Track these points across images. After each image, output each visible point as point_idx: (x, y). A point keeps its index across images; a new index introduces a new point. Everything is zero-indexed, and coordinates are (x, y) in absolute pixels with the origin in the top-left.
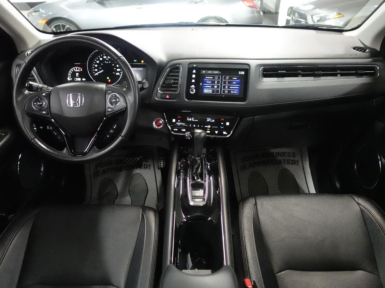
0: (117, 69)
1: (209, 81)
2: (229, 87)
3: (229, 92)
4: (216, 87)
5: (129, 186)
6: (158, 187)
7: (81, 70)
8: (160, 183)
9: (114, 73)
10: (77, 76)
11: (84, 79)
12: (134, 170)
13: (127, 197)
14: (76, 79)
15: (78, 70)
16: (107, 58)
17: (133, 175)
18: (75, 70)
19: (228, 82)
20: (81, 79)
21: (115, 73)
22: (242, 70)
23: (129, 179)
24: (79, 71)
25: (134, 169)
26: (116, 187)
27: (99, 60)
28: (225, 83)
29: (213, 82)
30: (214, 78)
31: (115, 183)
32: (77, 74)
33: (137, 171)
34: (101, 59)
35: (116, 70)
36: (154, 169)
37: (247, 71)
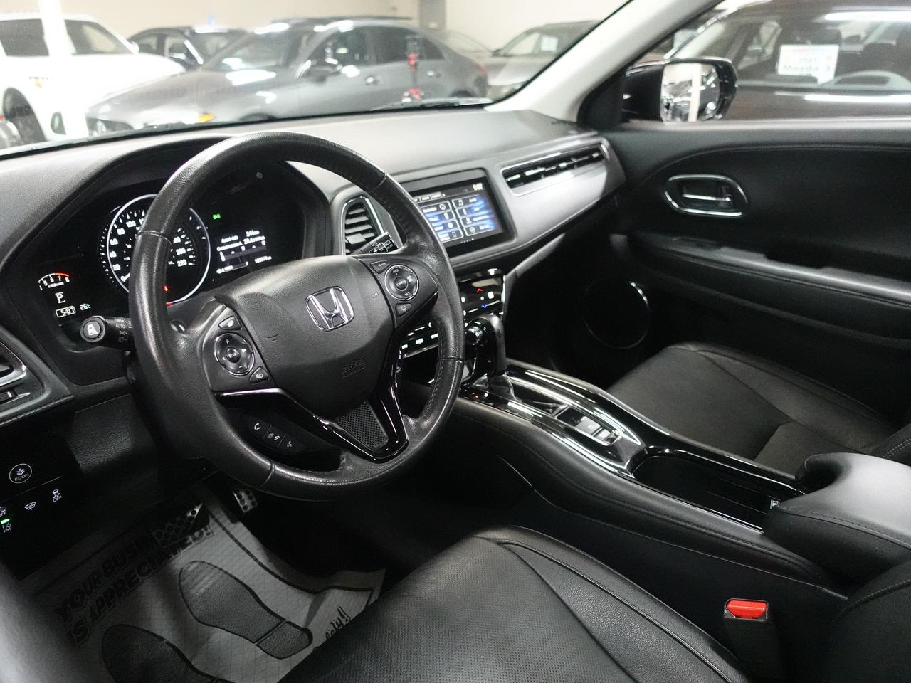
0: (177, 250)
1: (433, 217)
2: (471, 219)
3: (477, 228)
4: (450, 225)
5: (189, 608)
6: (264, 564)
7: (67, 280)
8: (262, 551)
9: (171, 263)
10: (60, 302)
11: (84, 307)
12: (173, 562)
13: (216, 635)
14: (60, 313)
15: (56, 281)
16: (138, 224)
17: (180, 577)
18: (49, 283)
19: (466, 209)
20: (78, 308)
21: (175, 261)
22: (476, 181)
23: (175, 593)
24: (62, 283)
25: (169, 557)
26: (155, 635)
27: (115, 235)
28: (461, 212)
29: (441, 217)
30: (439, 209)
31: (144, 627)
32: (59, 296)
33: (183, 560)
34: (121, 232)
35: (175, 253)
36: (224, 529)
37: (486, 181)
